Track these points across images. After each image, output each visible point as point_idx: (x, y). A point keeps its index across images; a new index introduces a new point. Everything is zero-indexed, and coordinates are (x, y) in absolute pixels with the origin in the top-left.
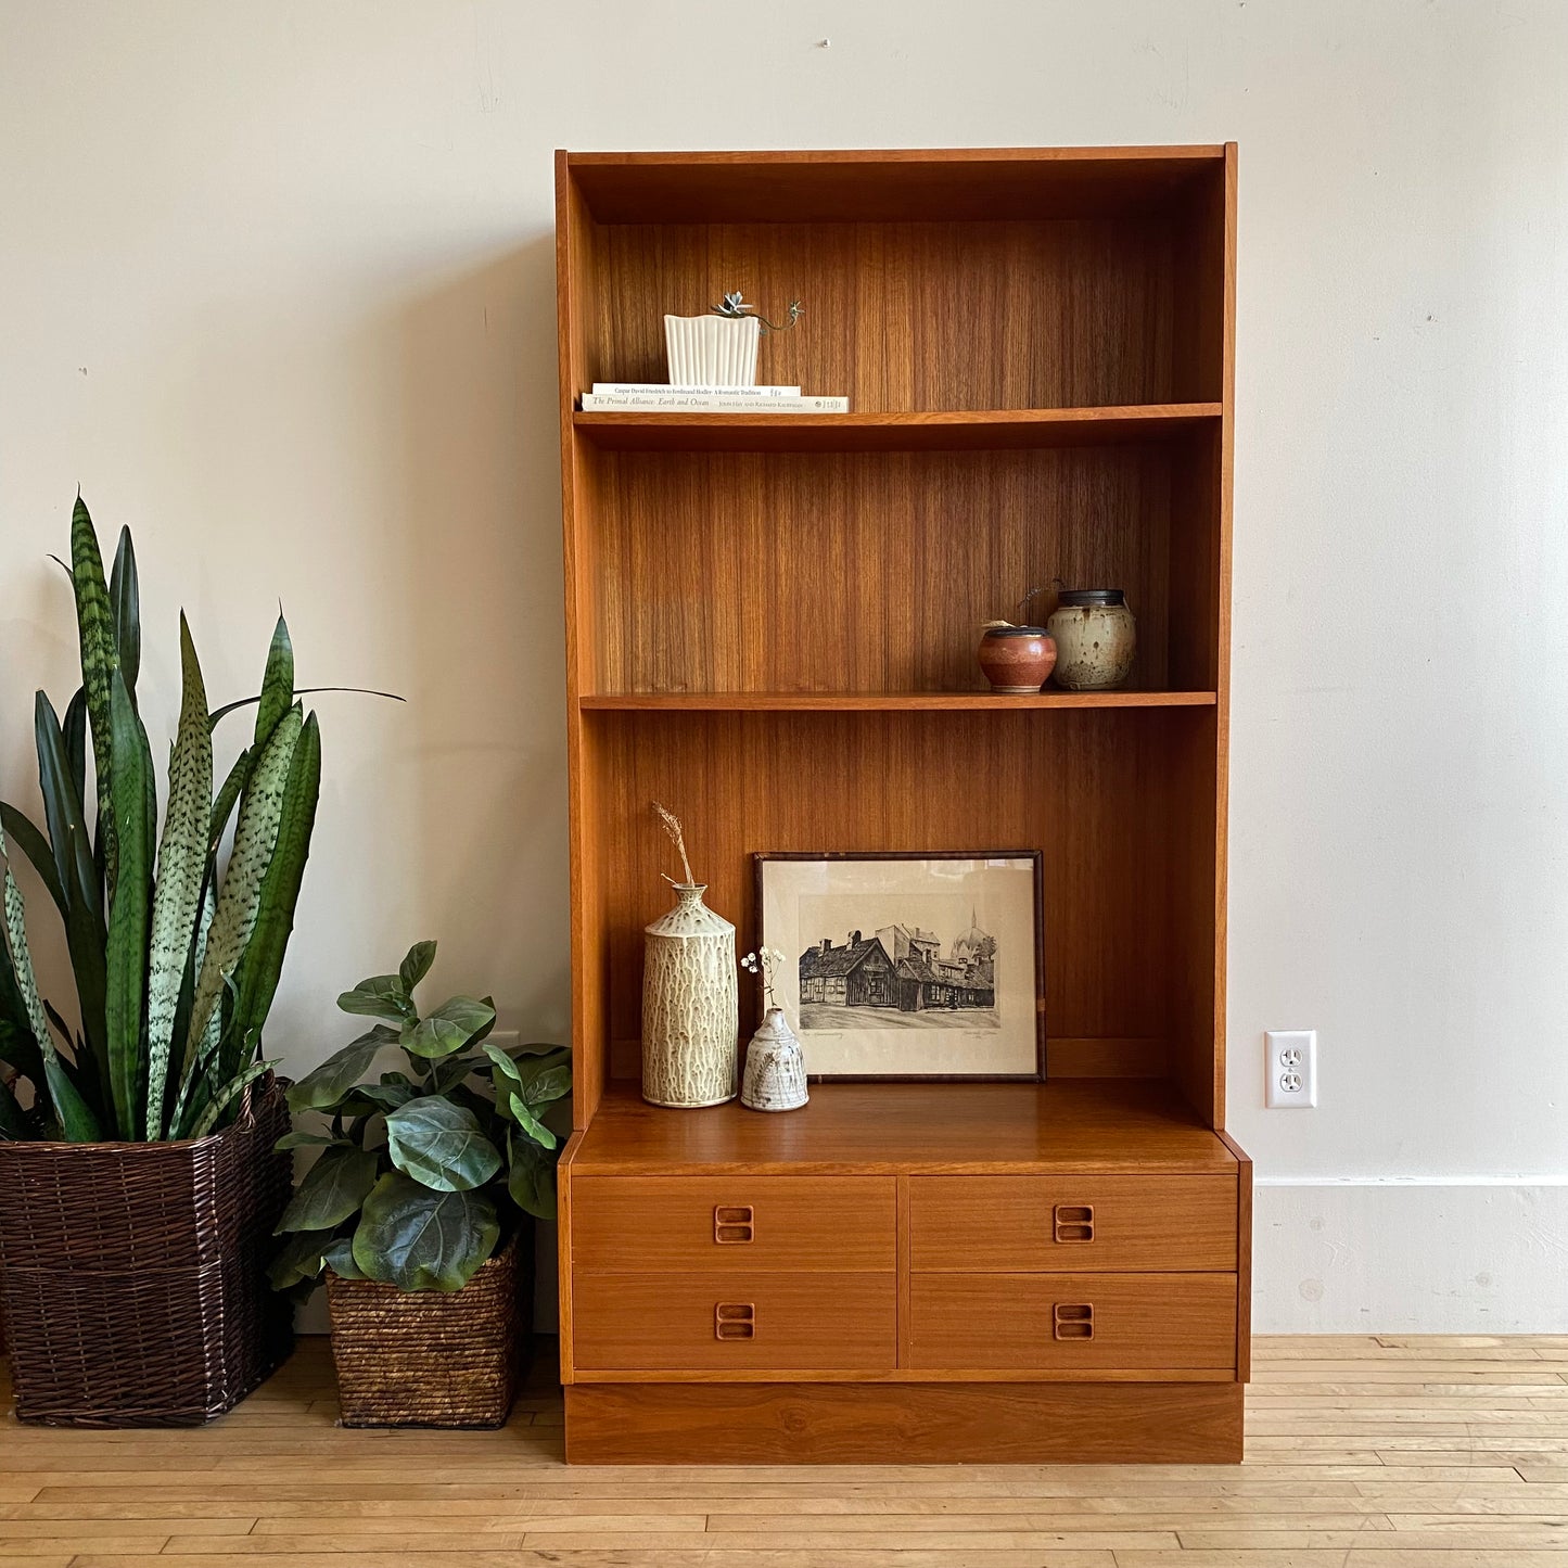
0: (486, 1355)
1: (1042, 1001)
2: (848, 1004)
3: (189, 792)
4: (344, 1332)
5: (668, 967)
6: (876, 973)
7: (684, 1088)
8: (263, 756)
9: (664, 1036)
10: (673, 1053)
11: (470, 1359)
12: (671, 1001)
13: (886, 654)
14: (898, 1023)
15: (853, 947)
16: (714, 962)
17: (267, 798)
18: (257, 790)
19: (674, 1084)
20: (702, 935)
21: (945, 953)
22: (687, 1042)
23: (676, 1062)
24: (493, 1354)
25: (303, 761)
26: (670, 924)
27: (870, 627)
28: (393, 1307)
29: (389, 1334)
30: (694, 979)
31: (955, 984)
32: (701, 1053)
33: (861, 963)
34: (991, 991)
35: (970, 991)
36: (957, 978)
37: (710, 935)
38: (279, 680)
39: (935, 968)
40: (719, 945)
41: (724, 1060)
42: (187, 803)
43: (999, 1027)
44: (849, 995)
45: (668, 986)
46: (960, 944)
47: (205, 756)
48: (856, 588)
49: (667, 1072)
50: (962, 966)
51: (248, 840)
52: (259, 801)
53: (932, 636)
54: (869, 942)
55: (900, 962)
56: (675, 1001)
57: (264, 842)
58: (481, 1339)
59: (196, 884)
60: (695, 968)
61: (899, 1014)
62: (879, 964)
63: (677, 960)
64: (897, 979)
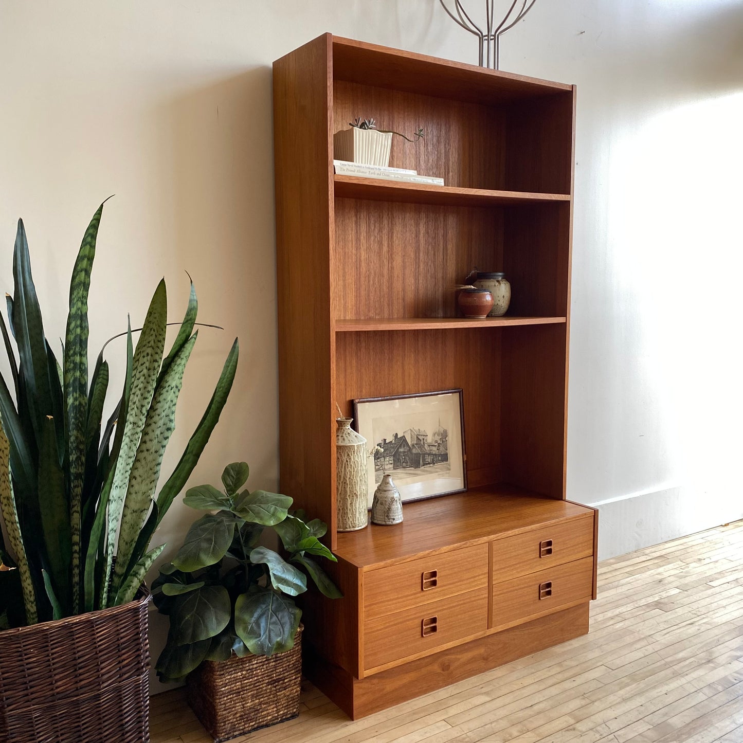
0: (295, 679)
1: (465, 456)
2: (394, 469)
3: (140, 389)
4: (223, 689)
5: (347, 461)
6: (404, 452)
7: (356, 521)
8: (173, 364)
9: (346, 496)
10: (350, 504)
11: (287, 684)
12: (349, 478)
13: (404, 300)
14: (414, 474)
15: (395, 441)
16: (365, 455)
17: (171, 389)
18: (167, 385)
19: (351, 520)
21: (430, 439)
22: (357, 497)
23: (352, 508)
24: (298, 677)
25: (228, 366)
26: (344, 439)
27: (398, 285)
28: (251, 667)
29: (247, 683)
30: (359, 466)
31: (434, 453)
32: (362, 502)
33: (398, 449)
34: (447, 454)
35: (439, 455)
36: (435, 450)
37: (364, 443)
38: (190, 319)
39: (426, 446)
42: (137, 396)
43: (450, 470)
44: (394, 464)
45: (348, 470)
46: (435, 434)
47: (156, 367)
48: (392, 268)
49: (347, 514)
50: (436, 444)
51: (159, 415)
52: (167, 391)
53: (422, 291)
54: (401, 438)
55: (413, 445)
56: (352, 478)
57: (168, 416)
58: (293, 671)
59: (135, 445)
60: (360, 460)
61: (414, 470)
62: (405, 448)
63: (352, 457)
64: (412, 454)
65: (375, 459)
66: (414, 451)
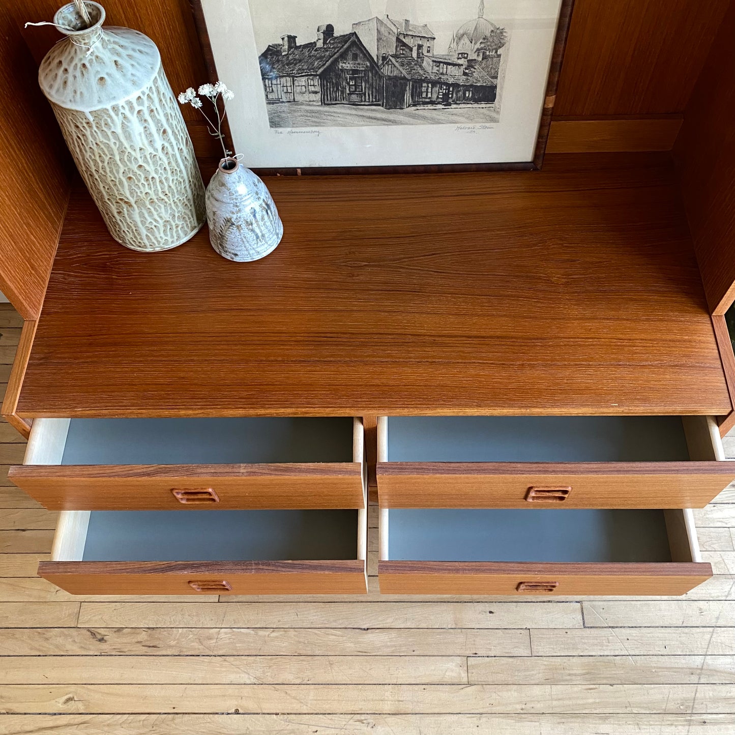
1: (552, 98)
2: (324, 103)
5: (79, 137)
6: (355, 72)
14: (383, 120)
15: (324, 43)
16: (136, 127)
20: (108, 106)
21: (441, 47)
22: (131, 206)
30: (116, 153)
31: (451, 81)
32: (150, 212)
33: (336, 62)
34: (493, 88)
35: (467, 88)
36: (455, 75)
37: (121, 102)
39: (427, 64)
40: (137, 108)
41: (181, 208)
44: (324, 95)
46: (460, 37)
50: (460, 62)
54: (345, 38)
55: (384, 58)
60: (113, 140)
61: (383, 112)
62: (359, 61)
63: (88, 133)
64: (380, 77)
65: (264, 79)
66: (386, 71)
